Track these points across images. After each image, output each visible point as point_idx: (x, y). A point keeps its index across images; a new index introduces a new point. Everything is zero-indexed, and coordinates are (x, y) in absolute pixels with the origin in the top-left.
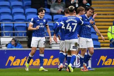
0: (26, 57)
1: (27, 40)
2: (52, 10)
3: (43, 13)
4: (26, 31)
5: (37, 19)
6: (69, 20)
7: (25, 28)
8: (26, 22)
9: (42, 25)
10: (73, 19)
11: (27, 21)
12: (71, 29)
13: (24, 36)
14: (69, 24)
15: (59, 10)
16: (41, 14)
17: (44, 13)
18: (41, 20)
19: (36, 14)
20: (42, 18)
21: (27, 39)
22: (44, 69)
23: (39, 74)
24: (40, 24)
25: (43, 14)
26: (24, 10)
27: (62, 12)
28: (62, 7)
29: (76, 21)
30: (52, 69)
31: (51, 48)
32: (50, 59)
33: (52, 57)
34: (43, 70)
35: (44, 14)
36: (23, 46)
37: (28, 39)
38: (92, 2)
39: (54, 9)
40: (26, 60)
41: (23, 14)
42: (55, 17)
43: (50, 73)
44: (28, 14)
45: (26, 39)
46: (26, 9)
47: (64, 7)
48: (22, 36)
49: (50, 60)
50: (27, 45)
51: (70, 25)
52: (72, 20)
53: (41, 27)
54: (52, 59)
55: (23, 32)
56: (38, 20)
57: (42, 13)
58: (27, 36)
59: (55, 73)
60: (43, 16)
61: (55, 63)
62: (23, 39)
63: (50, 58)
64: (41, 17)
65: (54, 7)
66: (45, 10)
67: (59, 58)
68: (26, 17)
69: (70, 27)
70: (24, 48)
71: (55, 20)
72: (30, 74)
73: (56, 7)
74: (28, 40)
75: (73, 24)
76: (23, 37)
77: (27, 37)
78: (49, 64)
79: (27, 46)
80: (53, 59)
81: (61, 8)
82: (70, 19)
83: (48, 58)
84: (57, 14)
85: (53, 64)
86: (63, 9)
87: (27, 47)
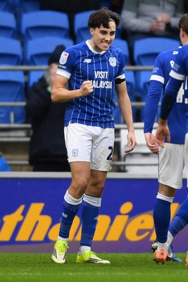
0: (22, 208)
1: (28, 139)
2: (129, 18)
3: (109, 31)
4: (23, 104)
5: (84, 57)
7: (17, 89)
8: (25, 67)
9: (104, 80)
11: (28, 63)
13: (16, 121)
15: (155, 19)
16: (102, 36)
17: (112, 33)
18: (101, 60)
19: (64, 33)
20: (101, 50)
21: (28, 136)
22: (94, 256)
23: (75, 274)
24: (97, 74)
25: (108, 37)
26: (18, 18)
27: (168, 25)
28: (169, 8)
30: (126, 255)
31: (125, 171)
32: (118, 218)
33: (127, 207)
34: (90, 262)
35: (114, 36)
36: (9, 162)
37: (31, 133)
39: (139, 15)
40: (21, 218)
41: (11, 33)
42: (142, 46)
43: (119, 273)
44: (31, 33)
45: (22, 134)
46: (26, 12)
47: (176, 6)
48: (9, 122)
49: (120, 220)
50: (27, 157)
53: (101, 86)
54: (127, 217)
55: (12, 108)
56: (88, 61)
57: (104, 33)
58: (26, 122)
59: (140, 274)
60: (106, 44)
61: (140, 232)
62: (12, 134)
63: (119, 213)
64: (101, 46)
65: (138, 6)
66: (117, 22)
67: (152, 212)
68: (23, 45)
70: (13, 170)
71: (142, 60)
72: (39, 274)
73: (145, 8)
74: (33, 138)
76: (13, 125)
77: (29, 126)
78: (114, 236)
79: (27, 162)
80: (132, 215)
81: (164, 11)
83: (113, 212)
84: (151, 34)
85: (132, 236)
86: (175, 16)
87: (27, 167)
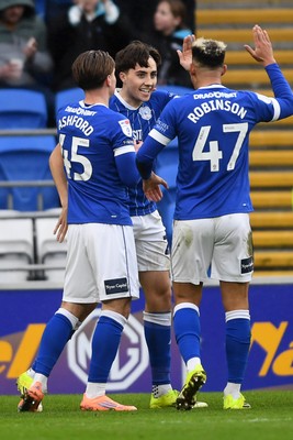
6: (206, 108)
10: (224, 99)
12: (220, 155)
14: (205, 131)
29: (242, 113)
38: (201, 14)
51: (211, 138)
52: (220, 105)
69: (214, 145)
75: (227, 128)
82: (207, 100)
